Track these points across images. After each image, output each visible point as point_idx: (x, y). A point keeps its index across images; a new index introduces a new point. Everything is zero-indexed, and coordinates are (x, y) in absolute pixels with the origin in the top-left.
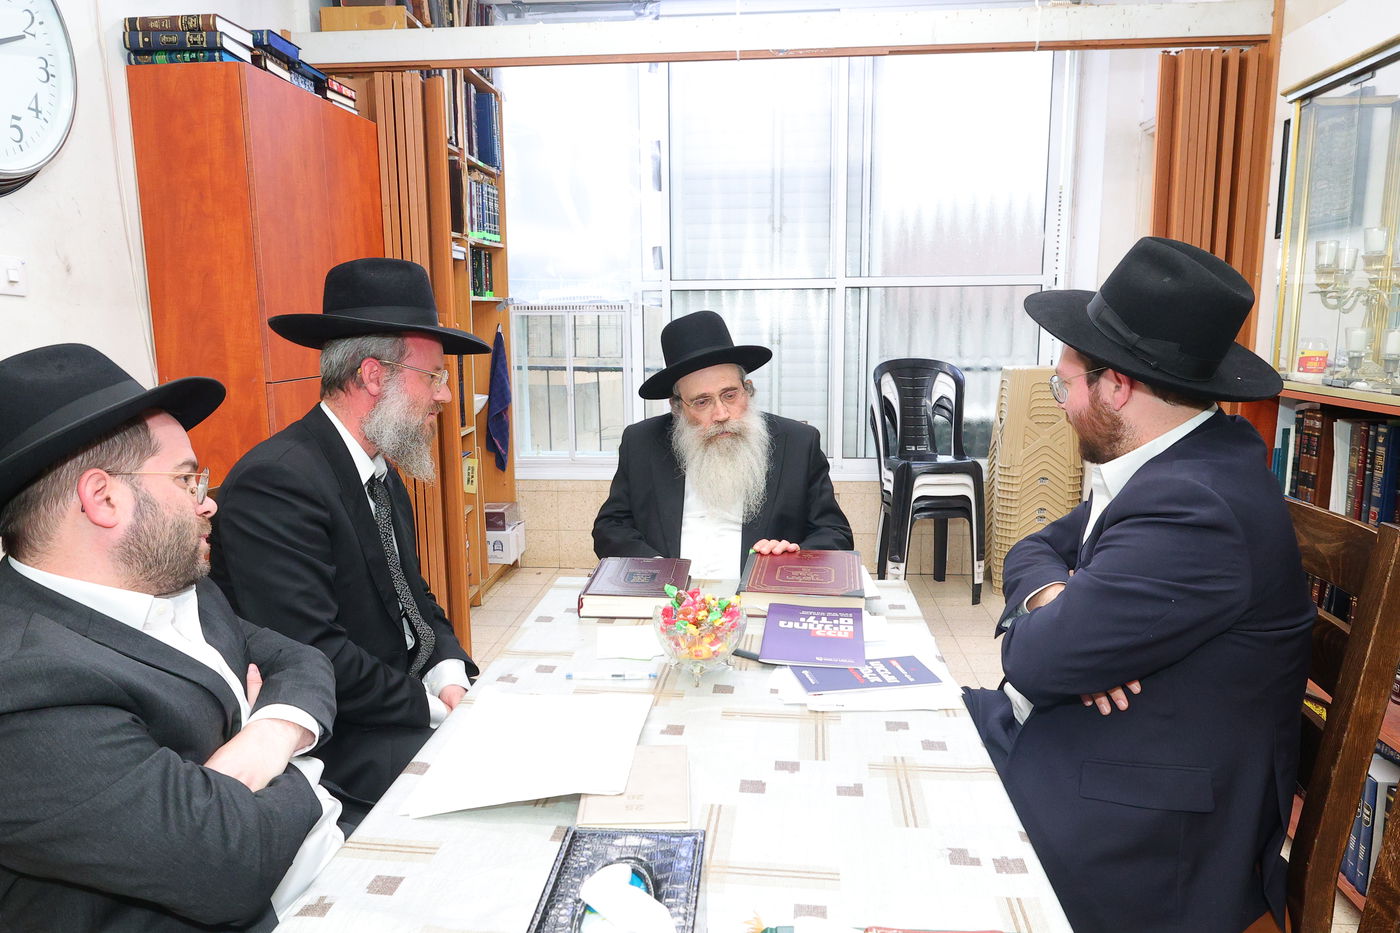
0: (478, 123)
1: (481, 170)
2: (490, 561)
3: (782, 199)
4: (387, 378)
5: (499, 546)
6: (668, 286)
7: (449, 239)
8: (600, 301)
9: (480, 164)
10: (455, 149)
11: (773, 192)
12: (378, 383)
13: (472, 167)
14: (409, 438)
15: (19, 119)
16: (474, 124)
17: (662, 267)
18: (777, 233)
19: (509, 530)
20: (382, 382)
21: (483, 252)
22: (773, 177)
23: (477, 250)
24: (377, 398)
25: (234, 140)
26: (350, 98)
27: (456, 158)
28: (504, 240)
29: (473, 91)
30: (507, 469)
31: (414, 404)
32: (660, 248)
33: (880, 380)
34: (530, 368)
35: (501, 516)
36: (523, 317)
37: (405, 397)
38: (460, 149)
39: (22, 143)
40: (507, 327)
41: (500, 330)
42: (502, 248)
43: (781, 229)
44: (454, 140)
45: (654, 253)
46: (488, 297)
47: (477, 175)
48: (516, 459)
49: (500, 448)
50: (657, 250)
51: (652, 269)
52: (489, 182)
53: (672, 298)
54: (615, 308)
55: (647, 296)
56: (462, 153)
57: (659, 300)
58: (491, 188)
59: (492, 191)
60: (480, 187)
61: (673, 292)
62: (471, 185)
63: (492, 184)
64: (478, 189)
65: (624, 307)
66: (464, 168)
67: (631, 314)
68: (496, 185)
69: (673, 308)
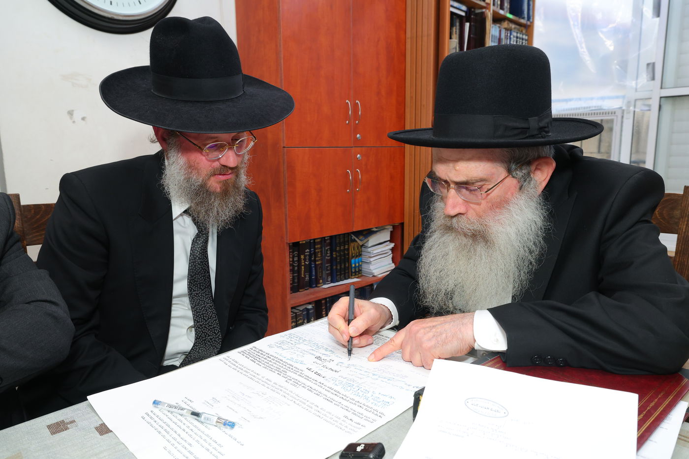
1: (511, 21)
6: (657, 93)
8: (599, 109)
9: (510, 16)
10: (482, 4)
38: (487, 4)
45: (648, 68)
50: (651, 67)
51: (645, 81)
52: (519, 30)
53: (661, 104)
54: (609, 114)
55: (639, 103)
56: (488, 6)
57: (649, 106)
58: (520, 34)
59: (521, 36)
60: (509, 32)
61: (662, 99)
62: (500, 31)
63: (522, 31)
64: (506, 34)
65: (616, 112)
66: (488, 17)
67: (623, 117)
68: (526, 32)
69: (661, 112)
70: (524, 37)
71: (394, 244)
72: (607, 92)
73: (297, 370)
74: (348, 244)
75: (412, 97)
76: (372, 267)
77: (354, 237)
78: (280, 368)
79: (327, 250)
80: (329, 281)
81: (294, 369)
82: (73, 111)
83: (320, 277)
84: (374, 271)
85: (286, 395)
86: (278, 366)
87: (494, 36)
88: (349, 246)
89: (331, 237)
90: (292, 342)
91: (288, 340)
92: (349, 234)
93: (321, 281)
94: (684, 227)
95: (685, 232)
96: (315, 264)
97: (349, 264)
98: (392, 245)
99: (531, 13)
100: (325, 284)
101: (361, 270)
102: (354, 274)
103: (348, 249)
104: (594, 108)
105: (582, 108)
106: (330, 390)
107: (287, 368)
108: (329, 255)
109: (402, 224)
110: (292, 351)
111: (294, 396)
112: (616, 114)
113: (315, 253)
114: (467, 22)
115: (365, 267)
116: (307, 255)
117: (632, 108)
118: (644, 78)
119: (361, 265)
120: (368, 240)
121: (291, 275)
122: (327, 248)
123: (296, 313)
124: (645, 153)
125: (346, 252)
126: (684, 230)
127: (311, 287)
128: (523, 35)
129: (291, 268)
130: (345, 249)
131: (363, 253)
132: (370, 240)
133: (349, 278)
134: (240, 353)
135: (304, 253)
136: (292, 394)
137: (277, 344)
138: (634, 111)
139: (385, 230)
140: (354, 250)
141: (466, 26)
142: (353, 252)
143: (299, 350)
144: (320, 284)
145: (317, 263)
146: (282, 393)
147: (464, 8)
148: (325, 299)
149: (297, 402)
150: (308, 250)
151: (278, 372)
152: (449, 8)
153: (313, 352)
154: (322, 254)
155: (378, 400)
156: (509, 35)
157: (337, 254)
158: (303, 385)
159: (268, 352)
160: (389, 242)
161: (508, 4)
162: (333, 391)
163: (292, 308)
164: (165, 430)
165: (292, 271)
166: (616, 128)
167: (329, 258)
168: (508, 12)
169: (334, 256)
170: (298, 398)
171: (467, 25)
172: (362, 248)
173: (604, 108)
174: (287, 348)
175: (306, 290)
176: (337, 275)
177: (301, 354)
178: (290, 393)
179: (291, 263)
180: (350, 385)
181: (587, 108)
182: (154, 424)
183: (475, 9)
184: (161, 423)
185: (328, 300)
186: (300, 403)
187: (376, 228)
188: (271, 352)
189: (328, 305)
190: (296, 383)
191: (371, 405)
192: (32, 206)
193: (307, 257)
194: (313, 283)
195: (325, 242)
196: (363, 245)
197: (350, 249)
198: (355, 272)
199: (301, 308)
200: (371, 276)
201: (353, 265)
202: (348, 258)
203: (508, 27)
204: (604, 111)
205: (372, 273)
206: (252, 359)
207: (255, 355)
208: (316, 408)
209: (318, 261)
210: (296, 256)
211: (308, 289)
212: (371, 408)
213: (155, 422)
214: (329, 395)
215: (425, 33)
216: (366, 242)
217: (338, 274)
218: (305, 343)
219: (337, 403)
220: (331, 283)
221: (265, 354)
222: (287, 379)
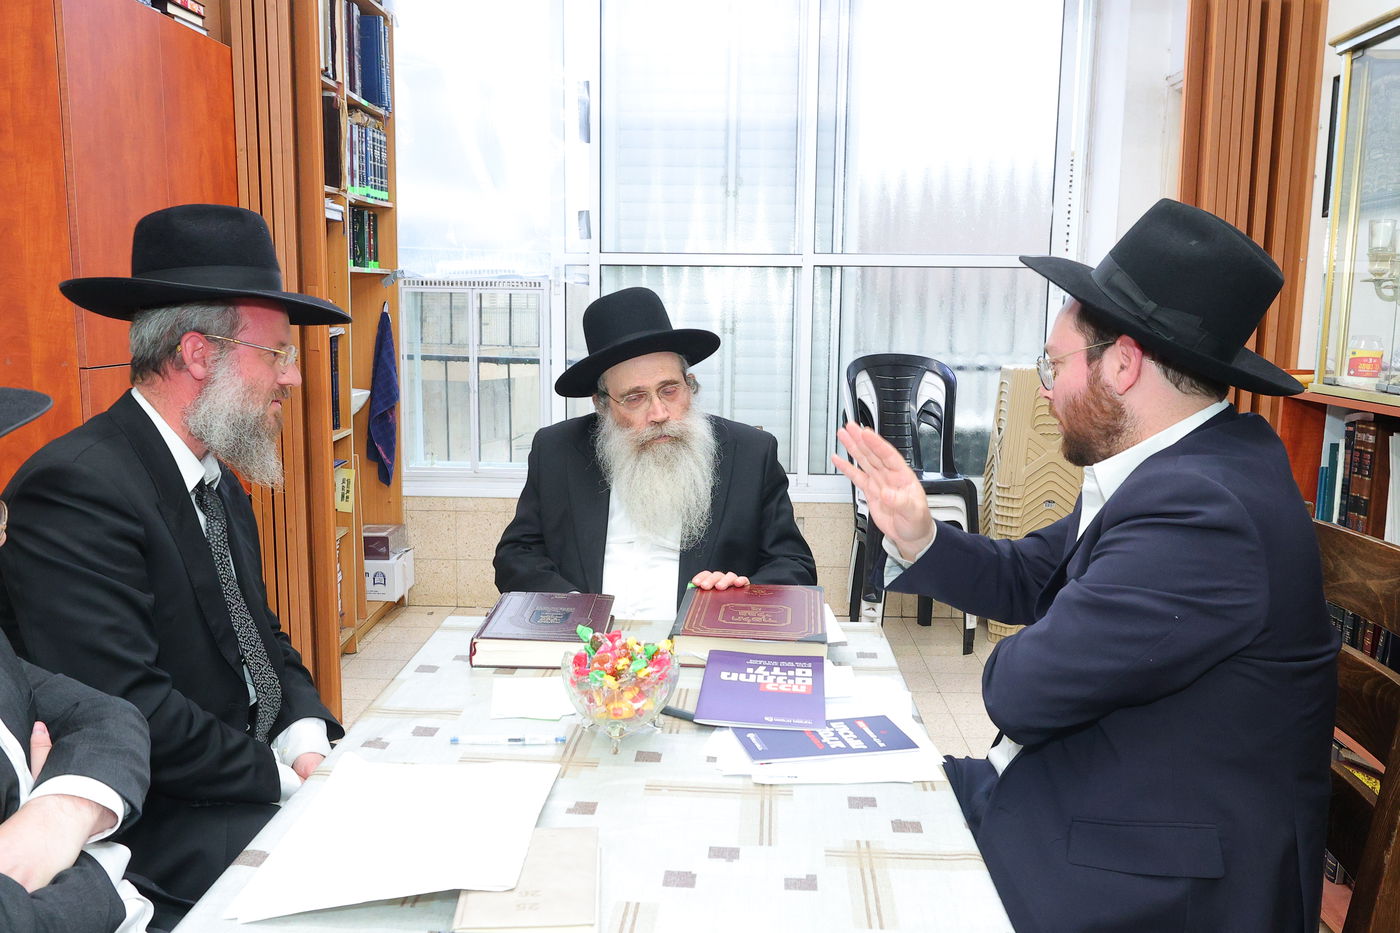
0: (362, 52)
1: (365, 111)
2: (369, 597)
3: (738, 156)
4: (216, 358)
5: (381, 579)
6: (597, 259)
7: (321, 195)
8: (514, 276)
9: (364, 103)
10: (331, 83)
11: (726, 147)
12: (204, 364)
13: (353, 107)
14: (247, 432)
16: (356, 53)
17: (590, 237)
18: (731, 198)
19: (393, 559)
20: (208, 362)
21: (366, 213)
22: (727, 130)
23: (358, 210)
24: (203, 383)
25: (44, 60)
26: (198, 15)
27: (334, 94)
28: (393, 198)
29: (356, 12)
30: (393, 481)
31: (251, 389)
32: (588, 213)
33: (854, 380)
34: (424, 358)
35: (384, 541)
36: (416, 294)
37: (240, 382)
38: (338, 83)
40: (395, 307)
41: (386, 310)
42: (391, 208)
43: (736, 194)
44: (330, 71)
45: (579, 219)
46: (372, 268)
47: (359, 117)
48: (405, 470)
49: (384, 456)
50: (584, 215)
51: (580, 239)
53: (603, 275)
54: (531, 285)
55: (570, 271)
56: (341, 88)
57: (586, 276)
58: (378, 133)
59: (379, 137)
60: (365, 131)
61: (601, 267)
62: (352, 128)
63: (379, 129)
64: (362, 135)
65: (541, 284)
66: (342, 105)
67: (551, 292)
69: (602, 287)
70: (383, 138)
99: (391, 99)
112: (541, 287)
117: (562, 278)
118: (575, 232)
128: (381, 135)
156: (365, 136)
161: (359, 83)
168: (360, 94)
173: (523, 275)
203: (362, 122)
204: (520, 280)
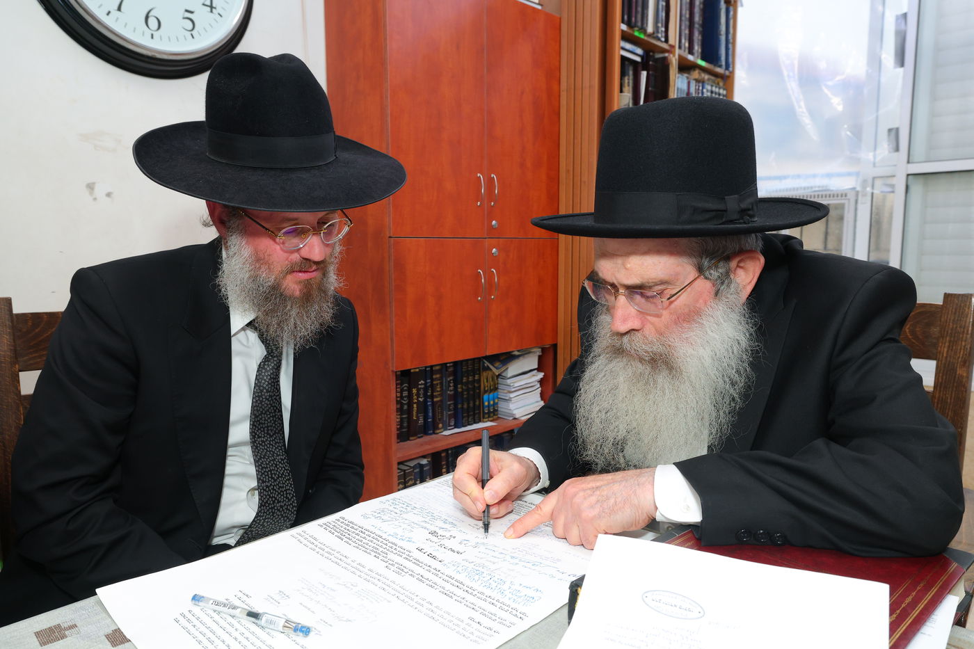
6: (903, 169)
8: (825, 190)
9: (703, 63)
10: (665, 46)
13: (685, 67)
15: (192, 12)
16: (696, 26)
17: (897, 149)
27: (666, 55)
32: (897, 130)
38: (673, 46)
39: (193, 32)
44: (661, 35)
45: (889, 136)
47: (696, 74)
50: (893, 133)
51: (887, 152)
52: (714, 82)
53: (909, 183)
54: (838, 196)
55: (878, 183)
56: (673, 50)
57: (893, 186)
58: (716, 87)
59: (717, 90)
60: (701, 85)
61: (910, 177)
62: (689, 83)
63: (718, 84)
64: (697, 87)
65: (848, 195)
66: (672, 64)
67: (856, 202)
68: (724, 85)
69: (908, 194)
70: (721, 91)
71: (543, 374)
72: (834, 167)
73: (402, 551)
74: (480, 374)
75: (568, 171)
76: (512, 406)
77: (487, 364)
78: (378, 547)
79: (449, 382)
80: (452, 426)
81: (399, 549)
82: (94, 183)
83: (440, 420)
84: (515, 412)
85: (386, 588)
86: (375, 545)
87: (681, 90)
88: (480, 377)
89: (455, 364)
90: (396, 510)
91: (391, 508)
92: (480, 359)
93: (440, 425)
94: (946, 350)
95: (946, 357)
96: (433, 402)
97: (480, 401)
98: (541, 375)
99: (730, 60)
100: (446, 429)
101: (497, 410)
102: (486, 416)
103: (479, 381)
104: (817, 189)
105: (801, 188)
106: (450, 580)
107: (388, 548)
108: (452, 388)
109: (555, 346)
110: (396, 523)
111: (397, 588)
112: (847, 198)
113: (432, 386)
114: (643, 70)
115: (502, 406)
116: (421, 388)
117: (869, 189)
118: (884, 148)
119: (497, 403)
120: (507, 369)
121: (399, 417)
122: (449, 379)
123: (405, 471)
124: (888, 251)
125: (476, 385)
126: (945, 355)
127: (426, 433)
128: (720, 88)
129: (399, 406)
130: (474, 381)
131: (500, 386)
132: (509, 369)
133: (480, 421)
134: (321, 526)
135: (416, 386)
136: (394, 586)
137: (374, 514)
138: (872, 194)
139: (531, 355)
140: (487, 381)
141: (642, 76)
142: (486, 384)
143: (407, 522)
144: (438, 429)
145: (435, 400)
146: (380, 584)
147: (640, 51)
148: (447, 450)
149: (402, 597)
150: (422, 382)
151: (375, 554)
152: (619, 52)
153: (425, 525)
154: (442, 387)
155: (517, 594)
156: (701, 88)
157: (464, 387)
158: (410, 573)
159: (361, 526)
160: (536, 371)
161: (700, 47)
162: (453, 581)
163: (399, 463)
164: (209, 639)
165: (400, 410)
166: (848, 216)
167: (452, 392)
168: (700, 57)
169: (460, 390)
170: (402, 591)
171: (644, 74)
172: (499, 379)
173: (832, 188)
174: (390, 519)
175: (419, 437)
176: (463, 418)
177: (409, 528)
178: (392, 584)
179: (398, 399)
180: (478, 572)
181: (808, 188)
182: (193, 630)
183: (654, 52)
184: (203, 629)
185: (450, 452)
186: (406, 599)
187: (518, 351)
188: (366, 524)
189: (450, 459)
190: (401, 570)
191: (507, 602)
192: (30, 316)
193: (422, 392)
194: (429, 428)
195: (447, 370)
196: (499, 375)
197: (482, 380)
198: (489, 413)
199: (412, 464)
200: (511, 418)
201: (486, 404)
202: (479, 393)
203: (700, 78)
204: (832, 193)
205: (512, 415)
206: (339, 534)
207: (343, 529)
208: (430, 606)
209: (437, 397)
210: (406, 390)
211: (421, 437)
212: (509, 606)
213: (194, 626)
214: (448, 587)
215: (586, 84)
216: (504, 371)
217: (465, 415)
218: (415, 512)
219: (459, 599)
220: (455, 428)
221: (357, 527)
222: (387, 564)
